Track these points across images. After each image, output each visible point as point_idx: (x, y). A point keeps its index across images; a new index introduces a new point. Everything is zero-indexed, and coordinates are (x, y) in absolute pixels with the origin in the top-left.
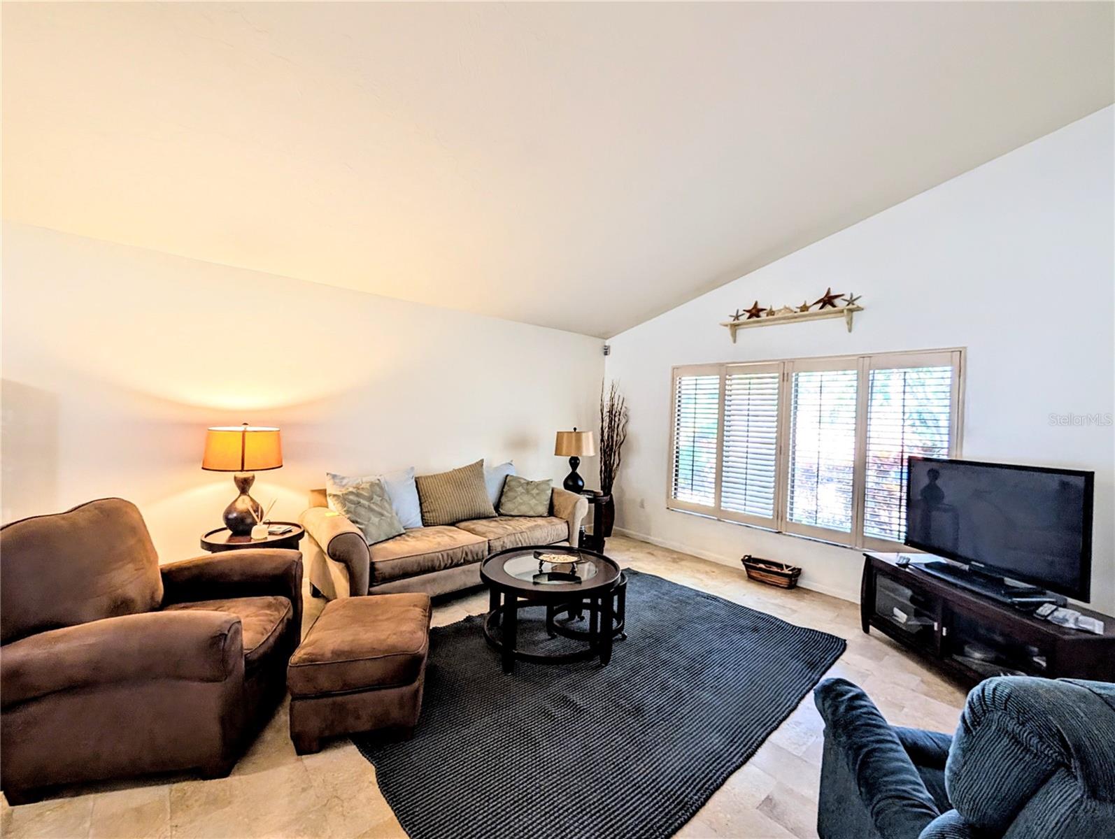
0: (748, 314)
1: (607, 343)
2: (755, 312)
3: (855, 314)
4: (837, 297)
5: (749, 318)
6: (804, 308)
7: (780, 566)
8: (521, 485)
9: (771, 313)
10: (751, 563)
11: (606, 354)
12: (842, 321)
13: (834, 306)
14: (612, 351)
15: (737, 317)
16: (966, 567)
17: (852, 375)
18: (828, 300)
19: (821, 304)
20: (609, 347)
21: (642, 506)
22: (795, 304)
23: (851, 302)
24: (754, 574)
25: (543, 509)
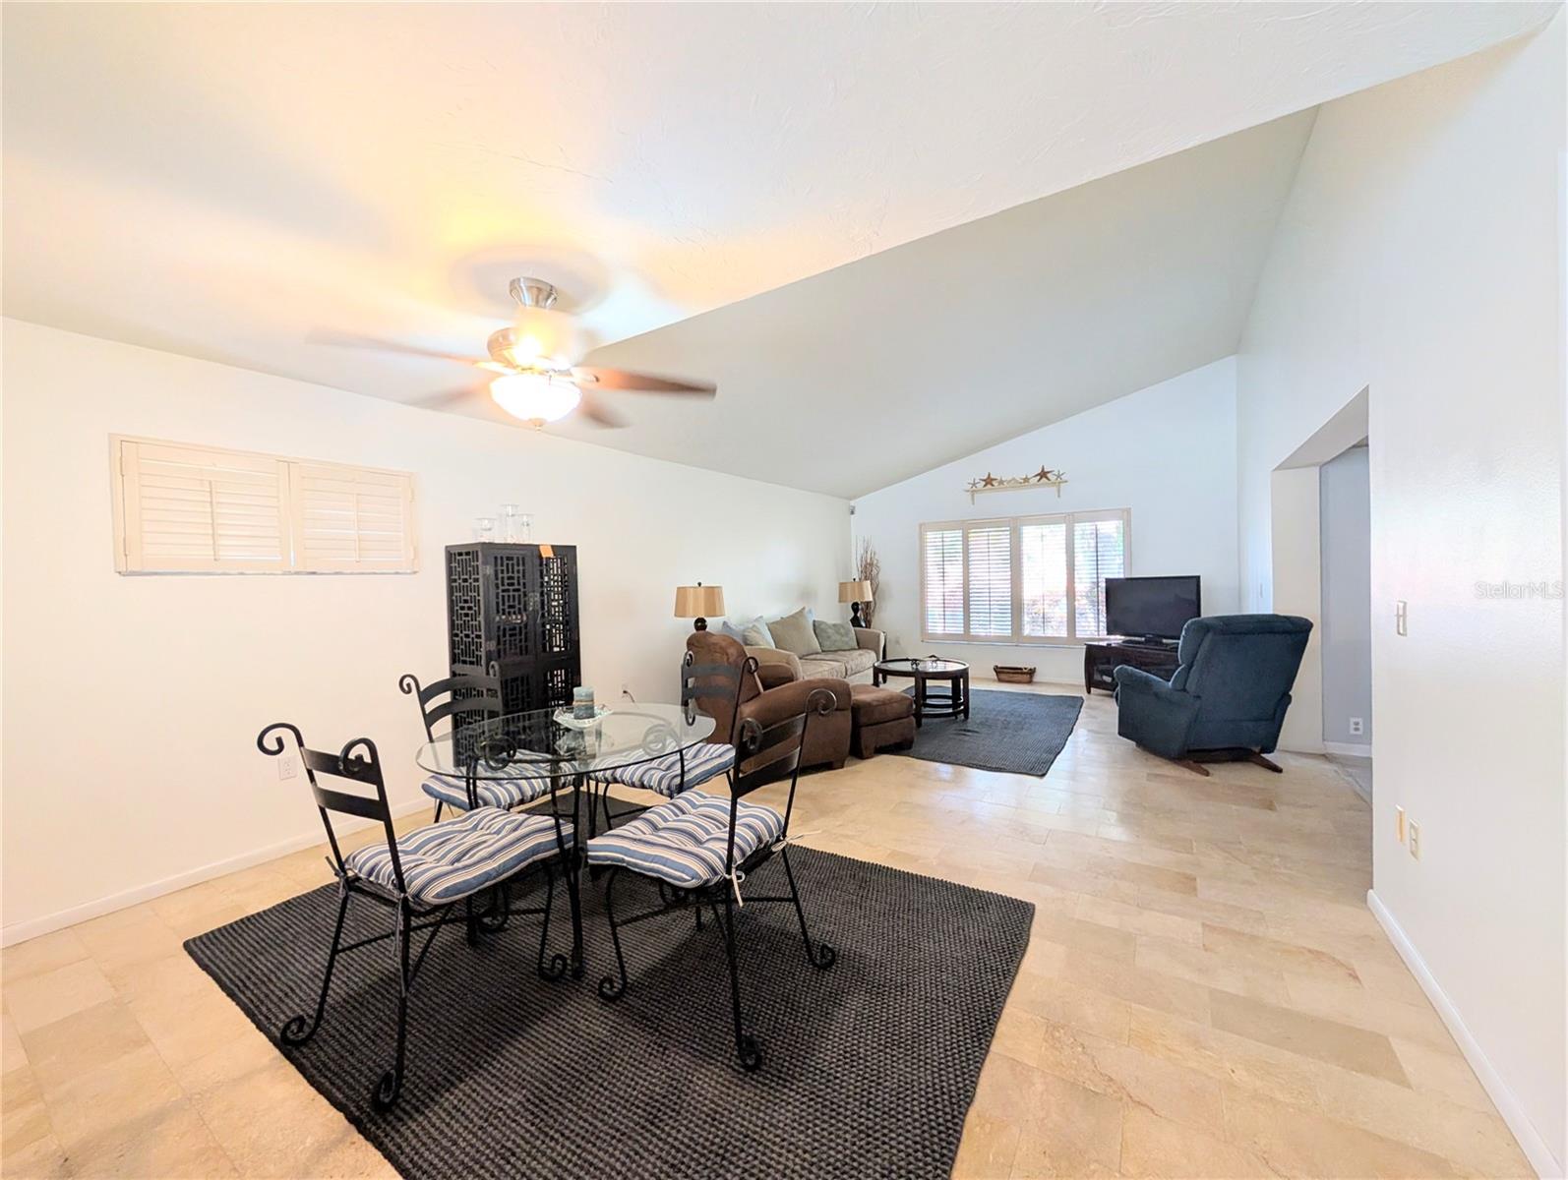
0: (984, 483)
1: (852, 503)
2: (989, 481)
3: (1062, 485)
4: (1048, 472)
5: (985, 486)
6: (1026, 480)
7: (1021, 669)
8: (830, 627)
9: (1001, 482)
10: (998, 670)
11: (852, 513)
12: (1055, 489)
13: (1049, 479)
14: (856, 511)
15: (974, 484)
16: (1143, 639)
17: (1063, 527)
18: (1043, 474)
19: (1038, 477)
20: (854, 507)
21: (898, 642)
22: (1020, 476)
23: (1059, 476)
24: (1003, 676)
25: (854, 644)
